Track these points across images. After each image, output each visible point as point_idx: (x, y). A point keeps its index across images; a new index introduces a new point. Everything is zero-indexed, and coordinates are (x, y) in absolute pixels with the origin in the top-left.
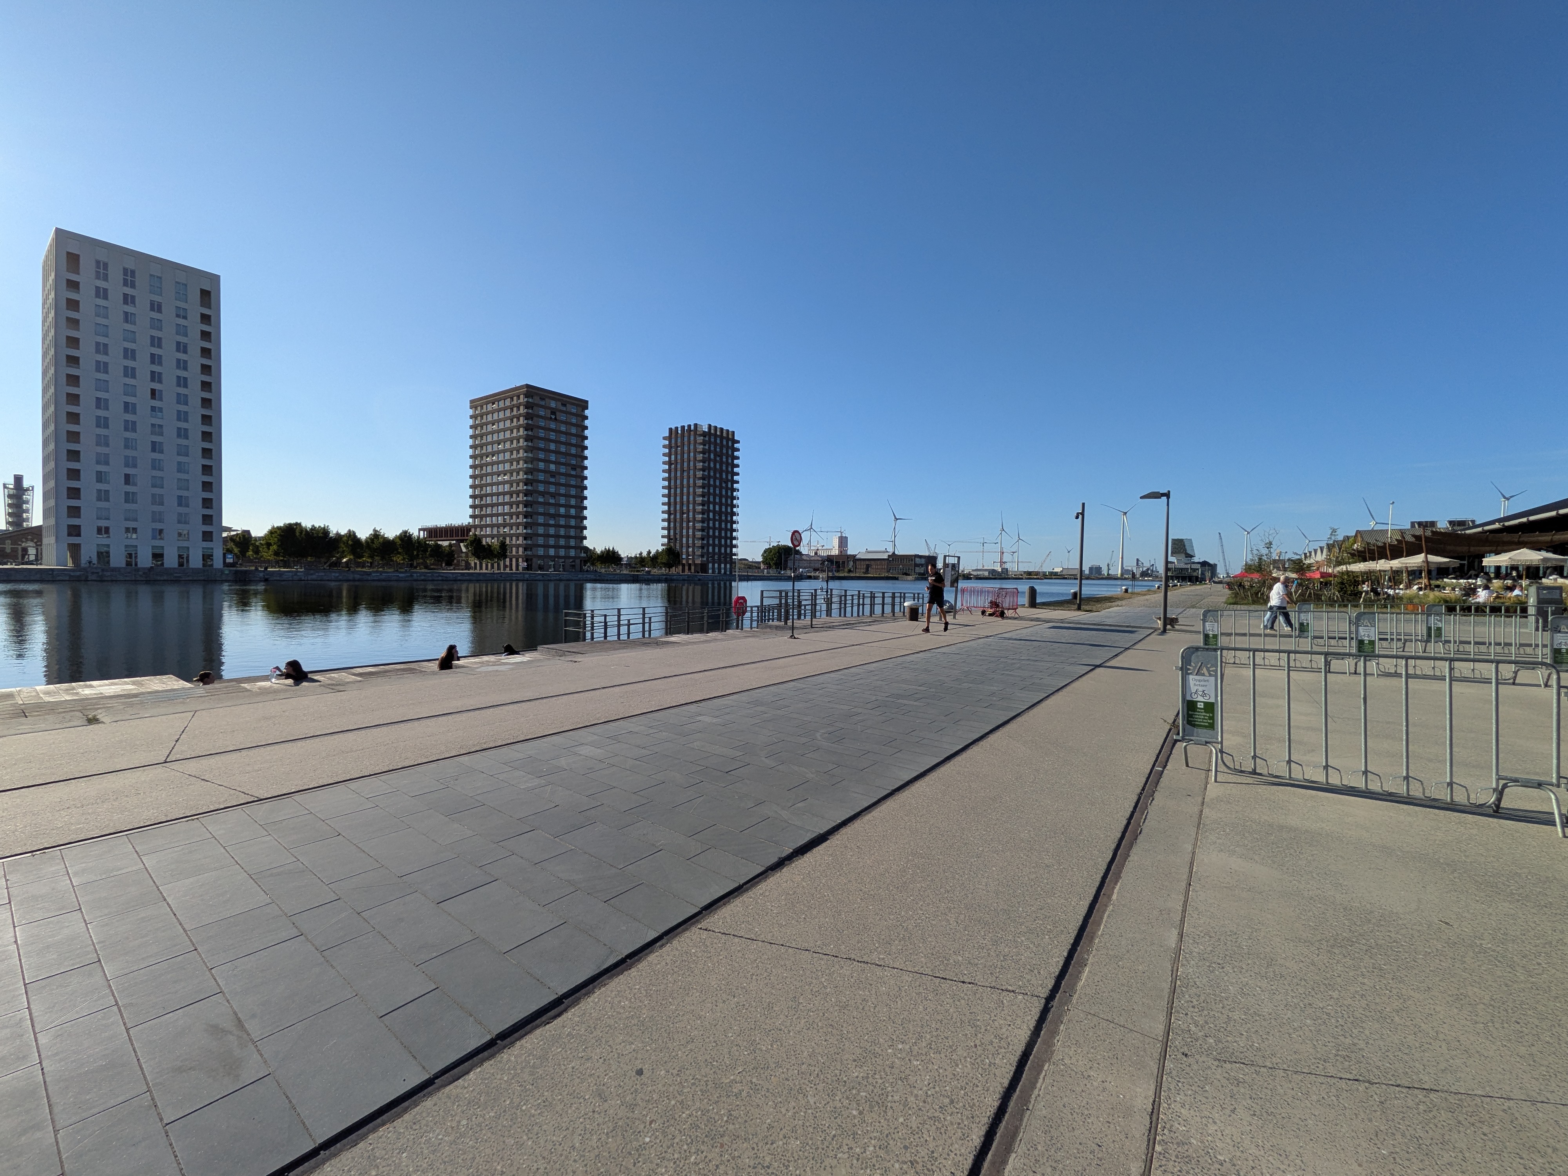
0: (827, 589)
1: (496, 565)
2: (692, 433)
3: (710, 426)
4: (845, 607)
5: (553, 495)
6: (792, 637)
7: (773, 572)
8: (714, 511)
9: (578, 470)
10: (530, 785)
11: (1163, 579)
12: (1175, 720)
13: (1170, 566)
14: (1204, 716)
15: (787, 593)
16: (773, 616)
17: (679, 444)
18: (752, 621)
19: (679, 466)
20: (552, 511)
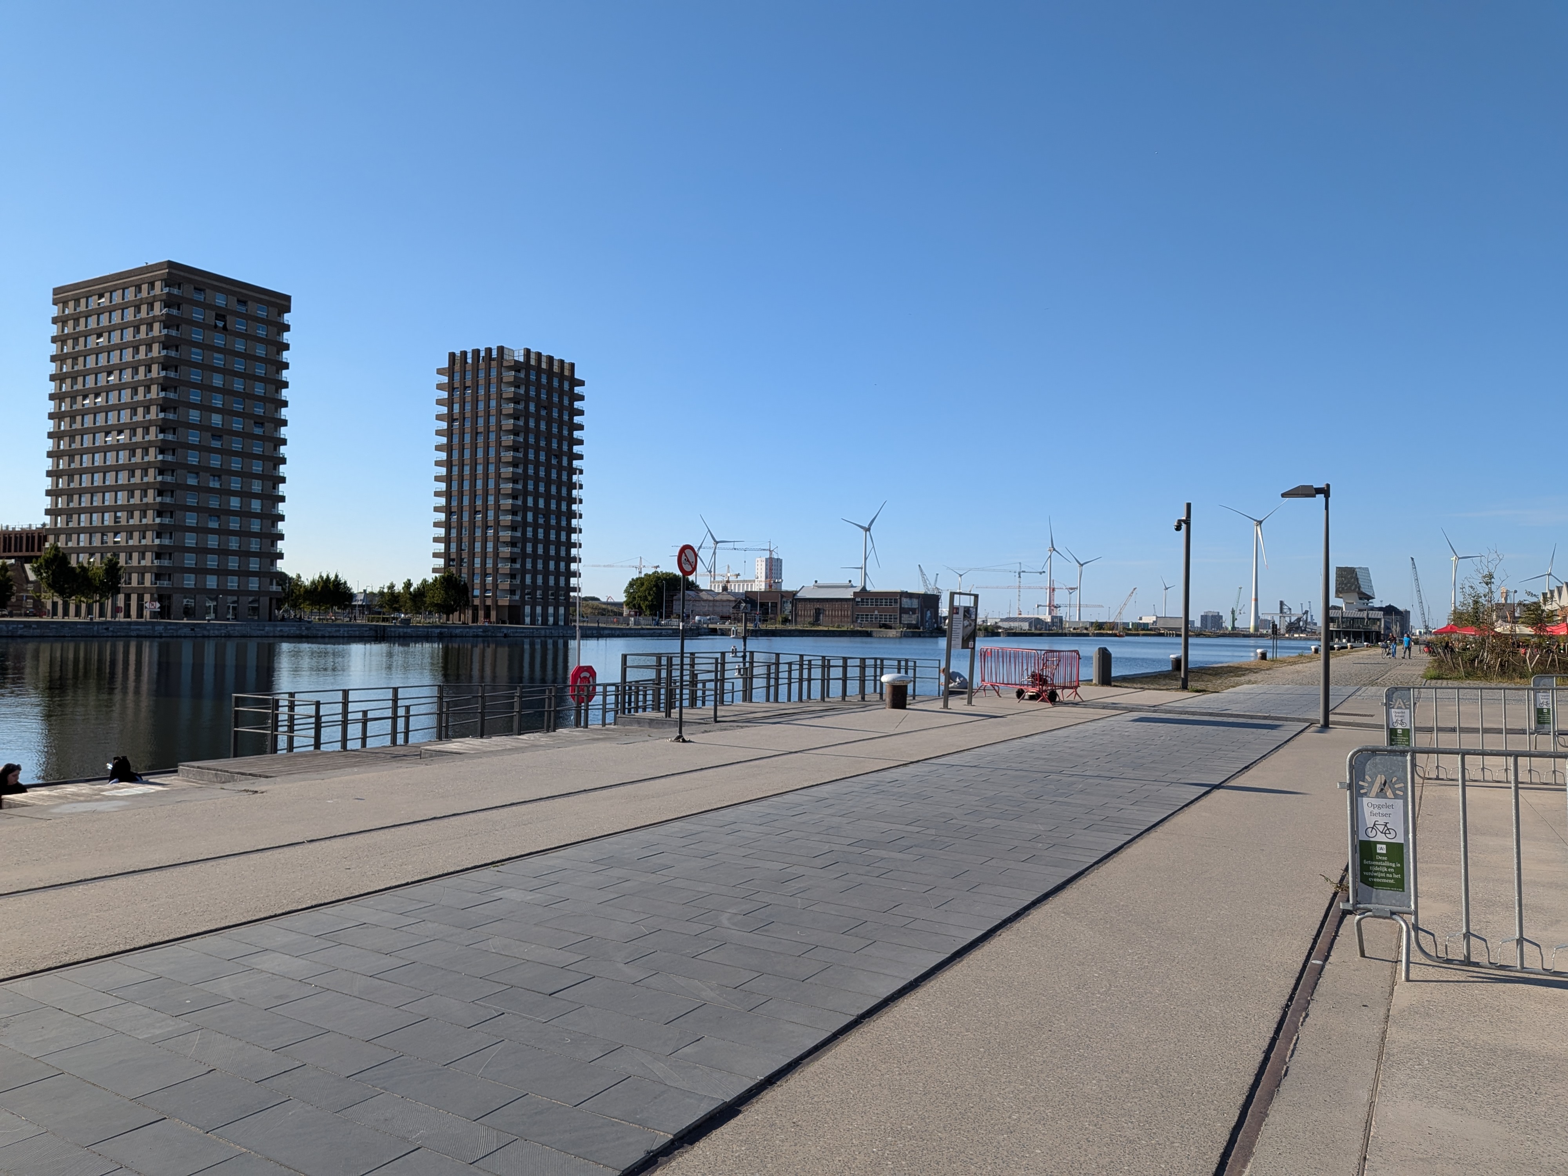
0: (745, 652)
1: (96, 607)
2: (494, 364)
3: (528, 352)
4: (777, 685)
5: (217, 474)
6: (680, 738)
7: (646, 622)
8: (536, 510)
9: (269, 426)
10: (158, 1032)
11: (1322, 637)
12: (1343, 878)
13: (1332, 613)
14: (1388, 867)
15: (670, 660)
16: (645, 700)
17: (468, 383)
18: (605, 711)
19: (468, 425)
20: (214, 504)
